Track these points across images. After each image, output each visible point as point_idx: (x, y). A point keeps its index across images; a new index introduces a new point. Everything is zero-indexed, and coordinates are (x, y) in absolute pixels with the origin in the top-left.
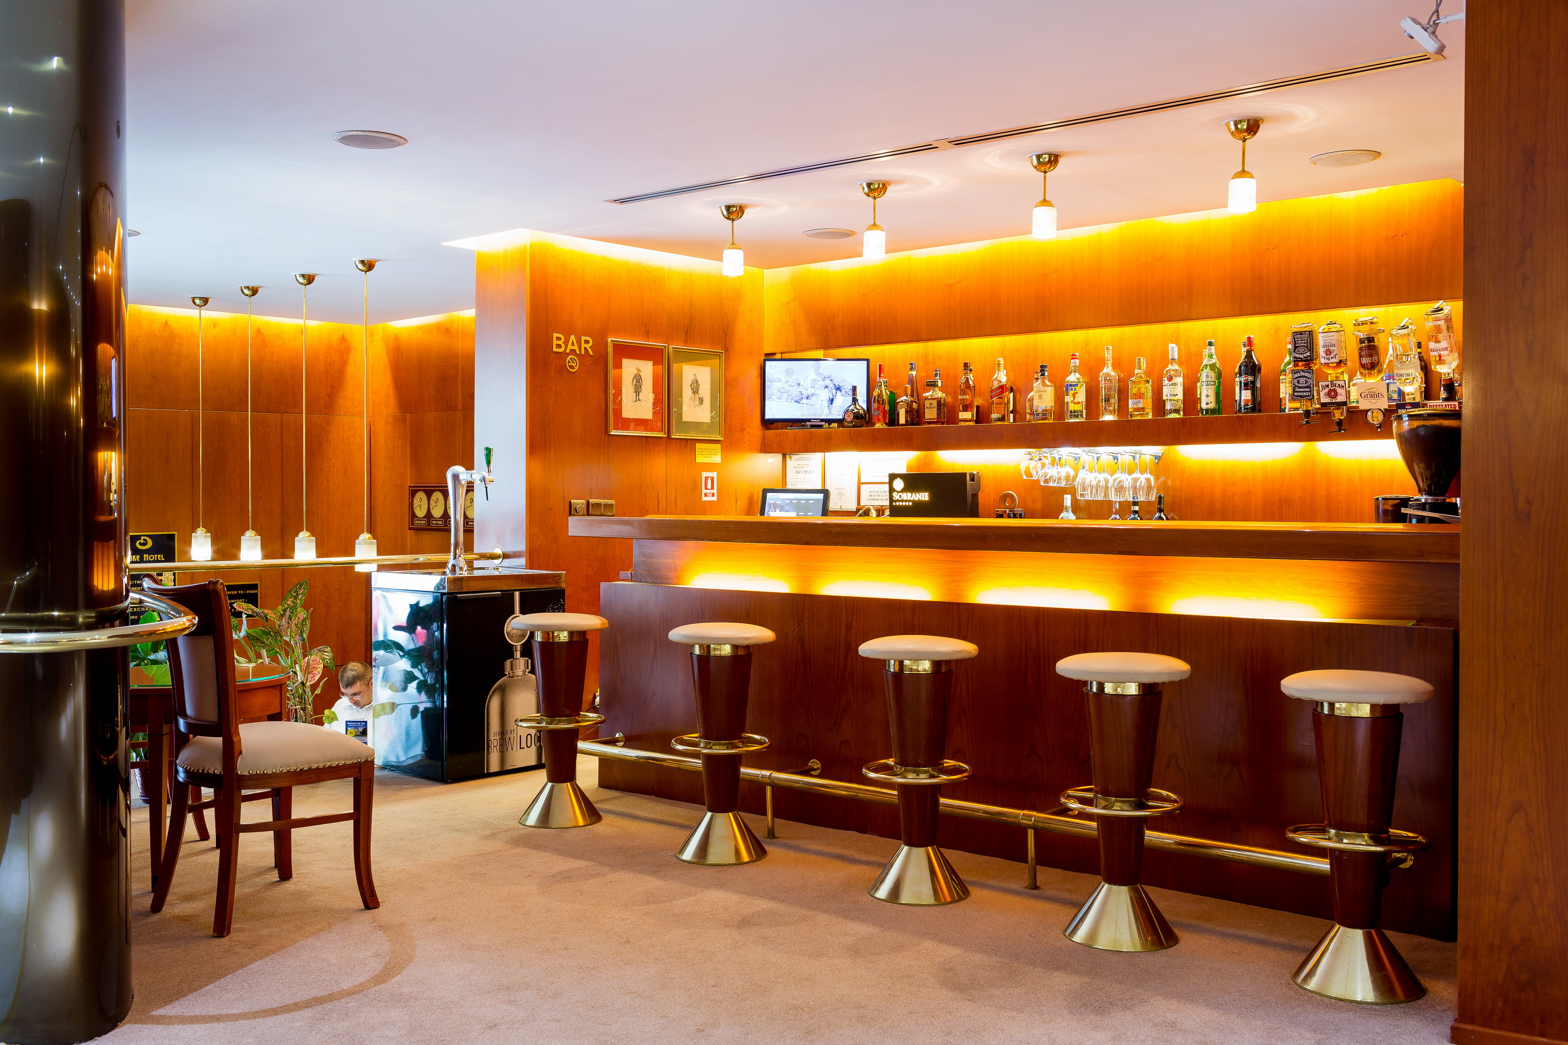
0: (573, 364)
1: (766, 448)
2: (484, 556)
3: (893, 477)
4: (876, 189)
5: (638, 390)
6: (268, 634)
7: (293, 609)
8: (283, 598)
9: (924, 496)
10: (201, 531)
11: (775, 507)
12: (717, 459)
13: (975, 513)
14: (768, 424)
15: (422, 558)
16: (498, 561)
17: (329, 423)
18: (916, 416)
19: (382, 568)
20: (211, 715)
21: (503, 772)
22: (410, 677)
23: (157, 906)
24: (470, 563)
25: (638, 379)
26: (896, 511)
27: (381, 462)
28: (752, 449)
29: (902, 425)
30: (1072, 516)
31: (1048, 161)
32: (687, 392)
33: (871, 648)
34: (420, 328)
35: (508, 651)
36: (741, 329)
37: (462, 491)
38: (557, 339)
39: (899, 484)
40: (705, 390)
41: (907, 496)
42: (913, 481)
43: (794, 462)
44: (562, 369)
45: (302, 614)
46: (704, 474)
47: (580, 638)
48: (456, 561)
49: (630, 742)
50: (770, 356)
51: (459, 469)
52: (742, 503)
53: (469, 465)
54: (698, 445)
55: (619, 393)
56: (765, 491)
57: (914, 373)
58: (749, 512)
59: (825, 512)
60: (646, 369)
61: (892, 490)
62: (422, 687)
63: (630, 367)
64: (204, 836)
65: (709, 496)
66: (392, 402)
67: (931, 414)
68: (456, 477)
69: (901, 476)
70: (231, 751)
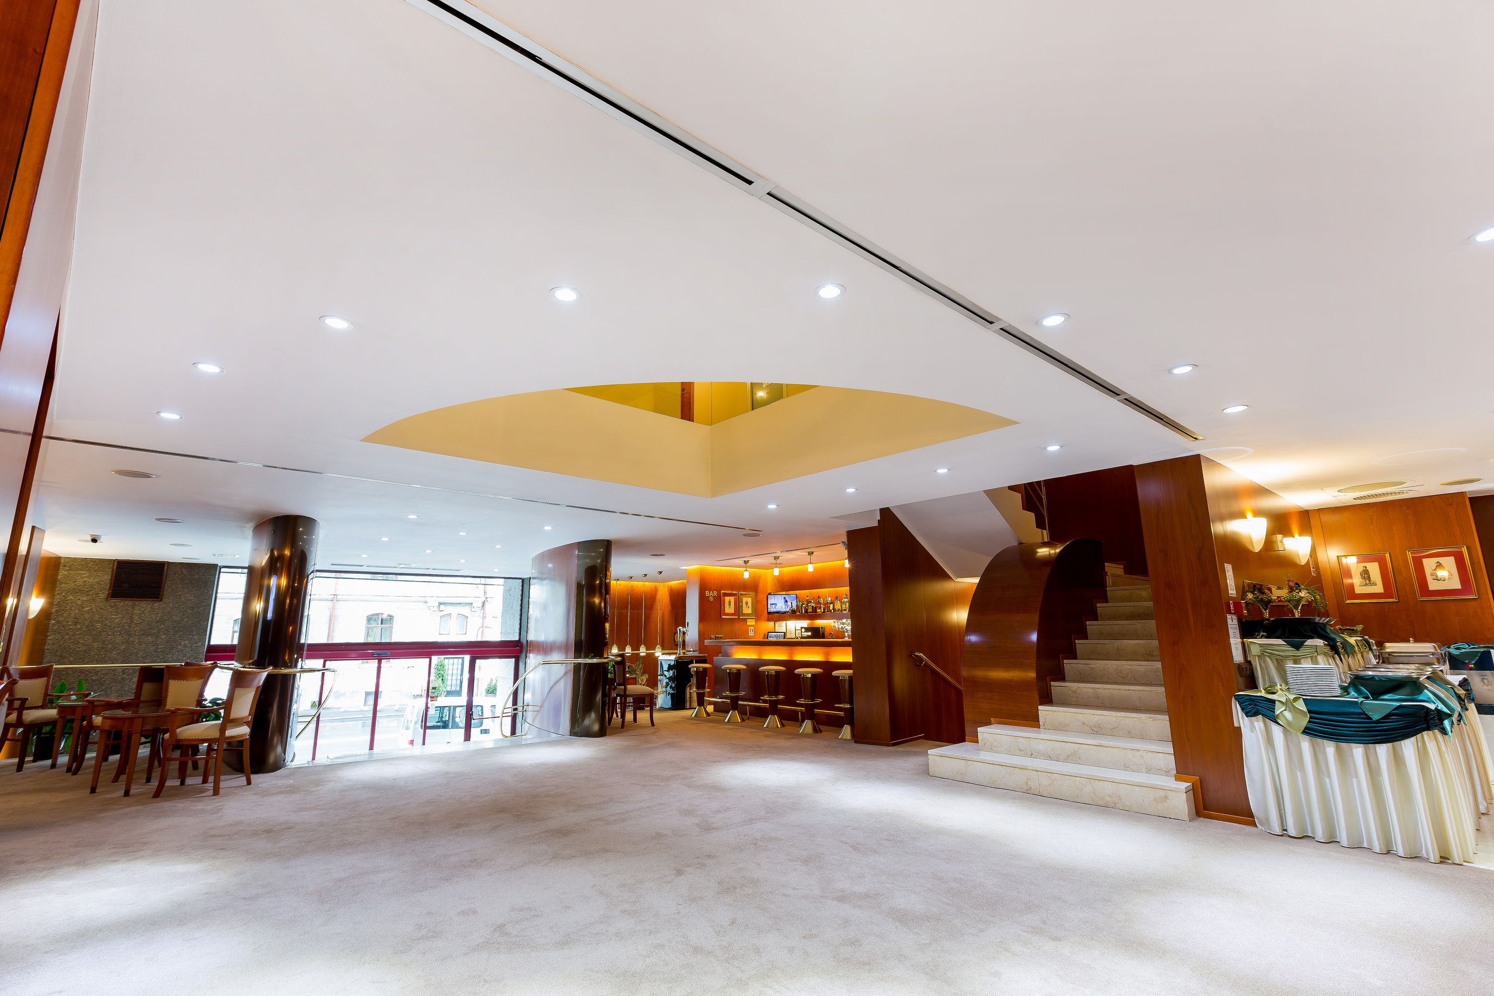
0: (711, 599)
1: (769, 620)
2: (687, 651)
3: (802, 628)
4: (776, 558)
5: (730, 605)
6: (633, 671)
7: (639, 664)
8: (637, 661)
9: (810, 634)
10: (615, 645)
11: (771, 637)
12: (754, 623)
13: (824, 637)
14: (769, 613)
15: (672, 651)
16: (691, 653)
17: (651, 613)
18: (806, 611)
19: (663, 654)
20: (622, 682)
21: (690, 709)
22: (667, 684)
23: (609, 725)
24: (684, 653)
25: (730, 602)
26: (802, 638)
27: (666, 624)
28: (764, 620)
29: (810, 612)
30: (847, 638)
31: (811, 553)
32: (744, 605)
33: (761, 669)
34: (678, 584)
35: (692, 676)
36: (761, 586)
37: (681, 634)
38: (707, 593)
39: (803, 630)
40: (750, 604)
41: (806, 633)
42: (807, 629)
43: (777, 624)
44: (708, 600)
45: (641, 666)
46: (750, 628)
47: (705, 669)
48: (680, 652)
49: (720, 698)
50: (770, 594)
51: (681, 628)
52: (762, 636)
53: (684, 626)
54: (748, 620)
55: (724, 605)
56: (768, 632)
57: (808, 598)
58: (764, 639)
59: (784, 638)
60: (732, 599)
61: (802, 632)
62: (671, 687)
63: (727, 599)
64: (617, 716)
65: (751, 634)
66: (669, 606)
67: (810, 610)
68: (680, 630)
69: (804, 628)
70: (625, 689)
